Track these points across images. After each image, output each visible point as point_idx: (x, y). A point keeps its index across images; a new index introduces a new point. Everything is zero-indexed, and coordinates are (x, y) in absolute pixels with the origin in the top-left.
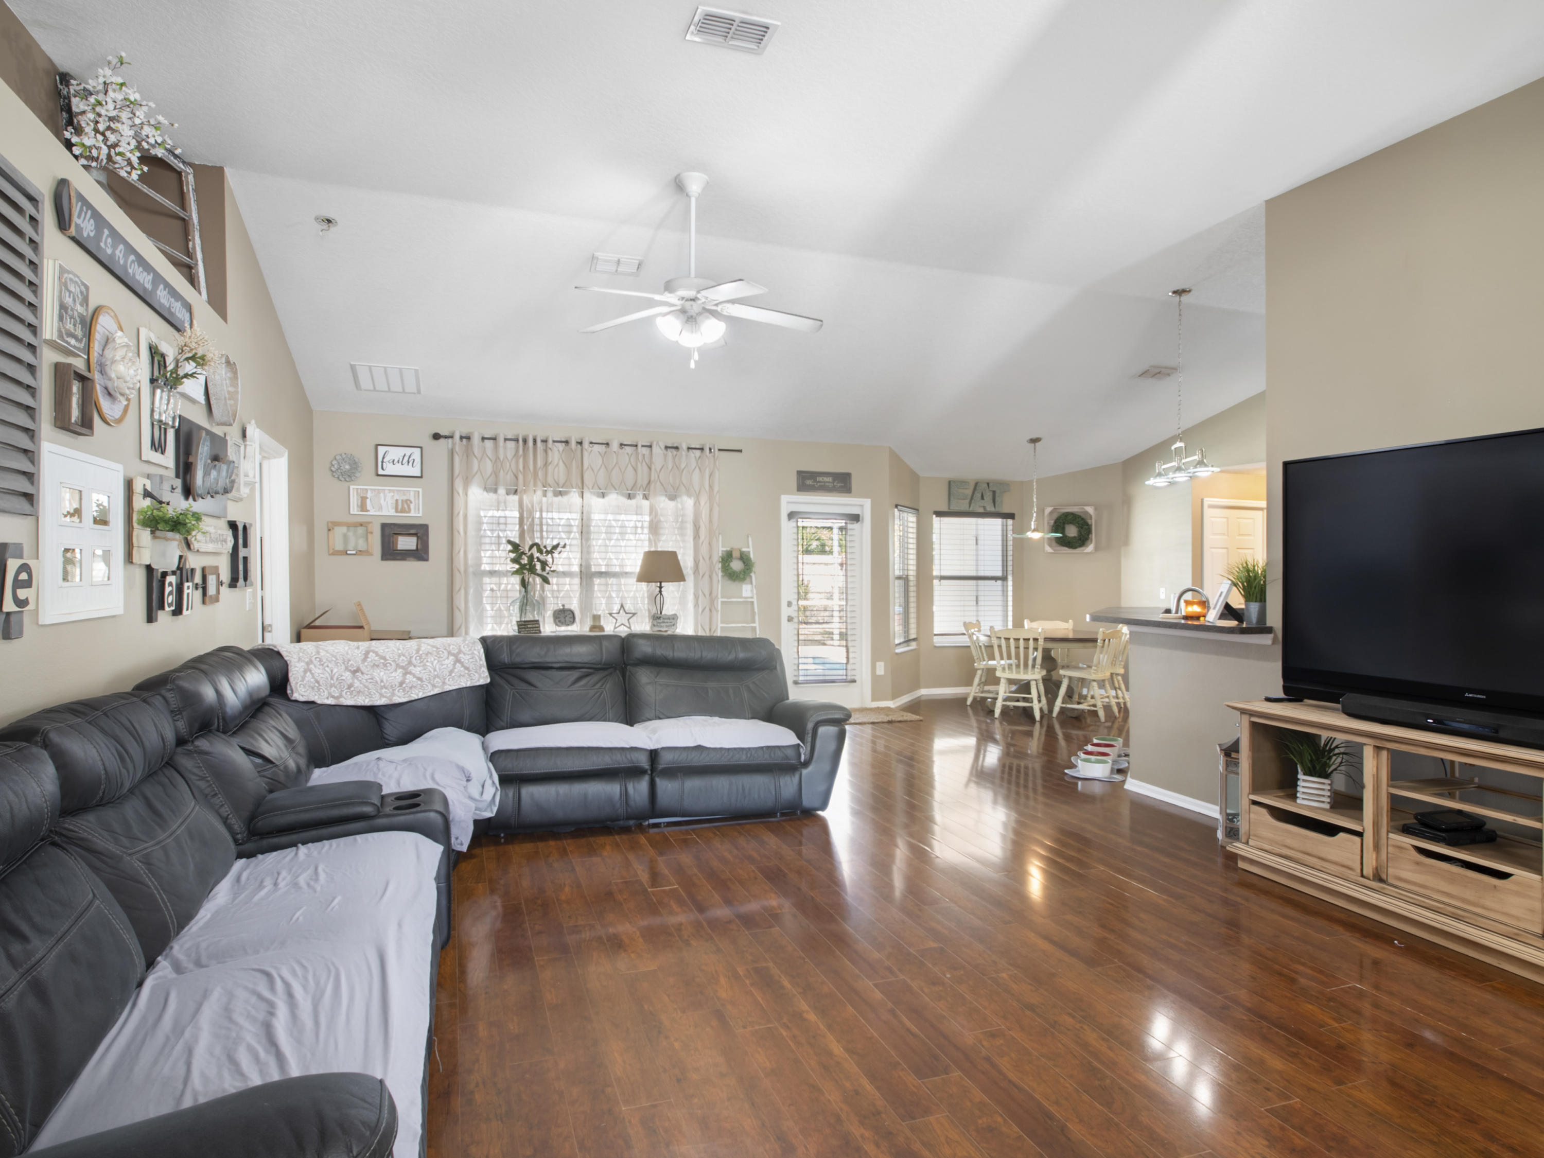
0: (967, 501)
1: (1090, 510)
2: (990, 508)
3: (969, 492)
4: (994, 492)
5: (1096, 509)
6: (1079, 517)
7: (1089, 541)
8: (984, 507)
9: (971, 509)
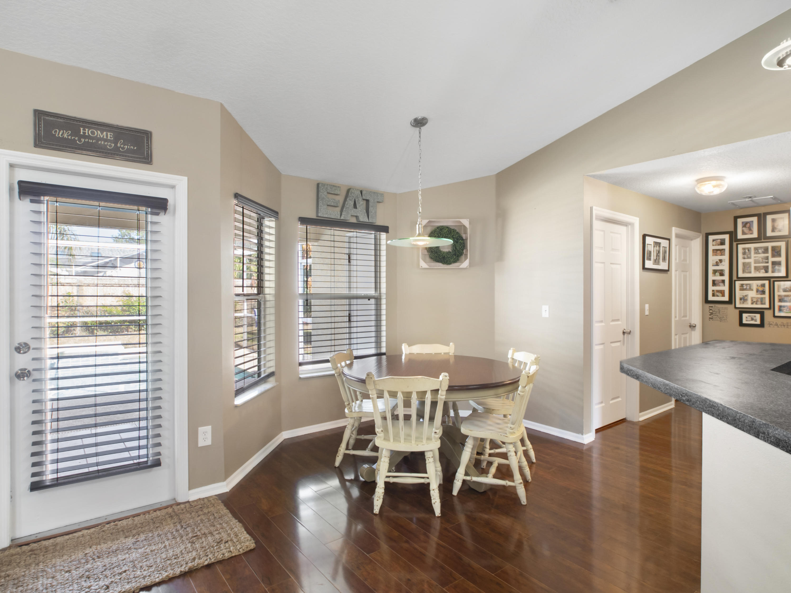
0: (338, 209)
1: (466, 222)
2: (363, 218)
3: (340, 199)
4: (367, 201)
5: (470, 223)
6: (454, 230)
7: (463, 257)
8: (357, 217)
9: (342, 218)
